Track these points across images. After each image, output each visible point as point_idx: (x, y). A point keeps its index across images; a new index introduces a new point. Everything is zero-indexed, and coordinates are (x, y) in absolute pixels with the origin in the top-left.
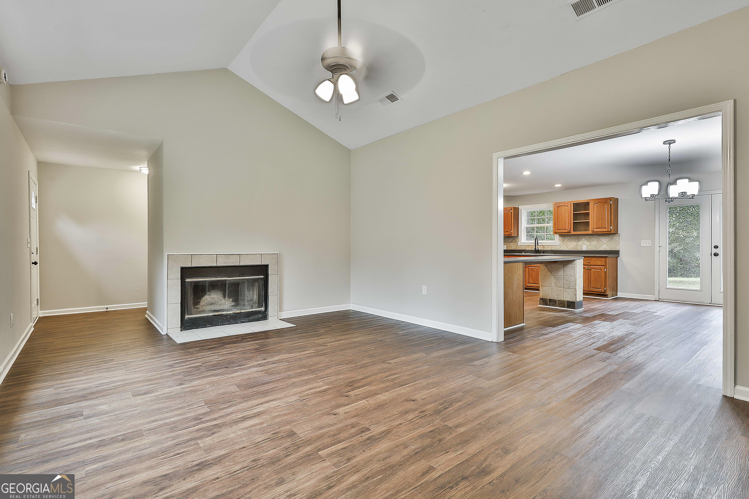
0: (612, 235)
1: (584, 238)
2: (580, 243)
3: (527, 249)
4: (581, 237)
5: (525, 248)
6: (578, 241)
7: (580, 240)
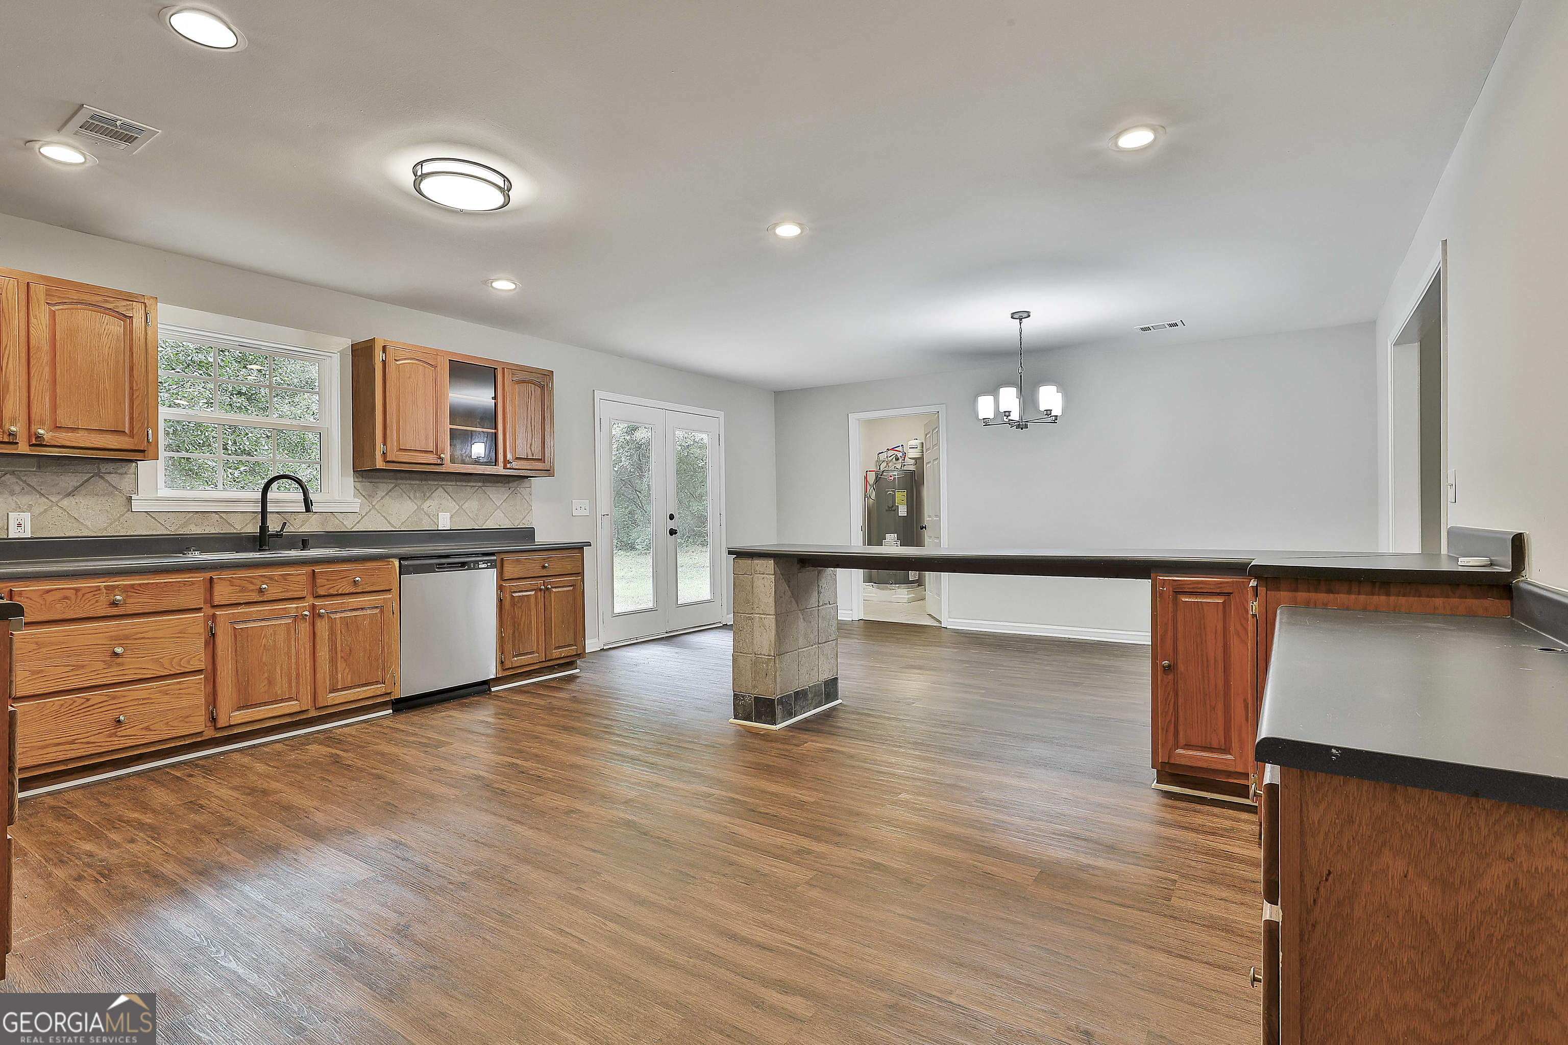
0: (514, 481)
1: (440, 489)
2: (430, 505)
3: (195, 529)
4: (432, 483)
5: (183, 526)
6: (425, 498)
7: (428, 495)
